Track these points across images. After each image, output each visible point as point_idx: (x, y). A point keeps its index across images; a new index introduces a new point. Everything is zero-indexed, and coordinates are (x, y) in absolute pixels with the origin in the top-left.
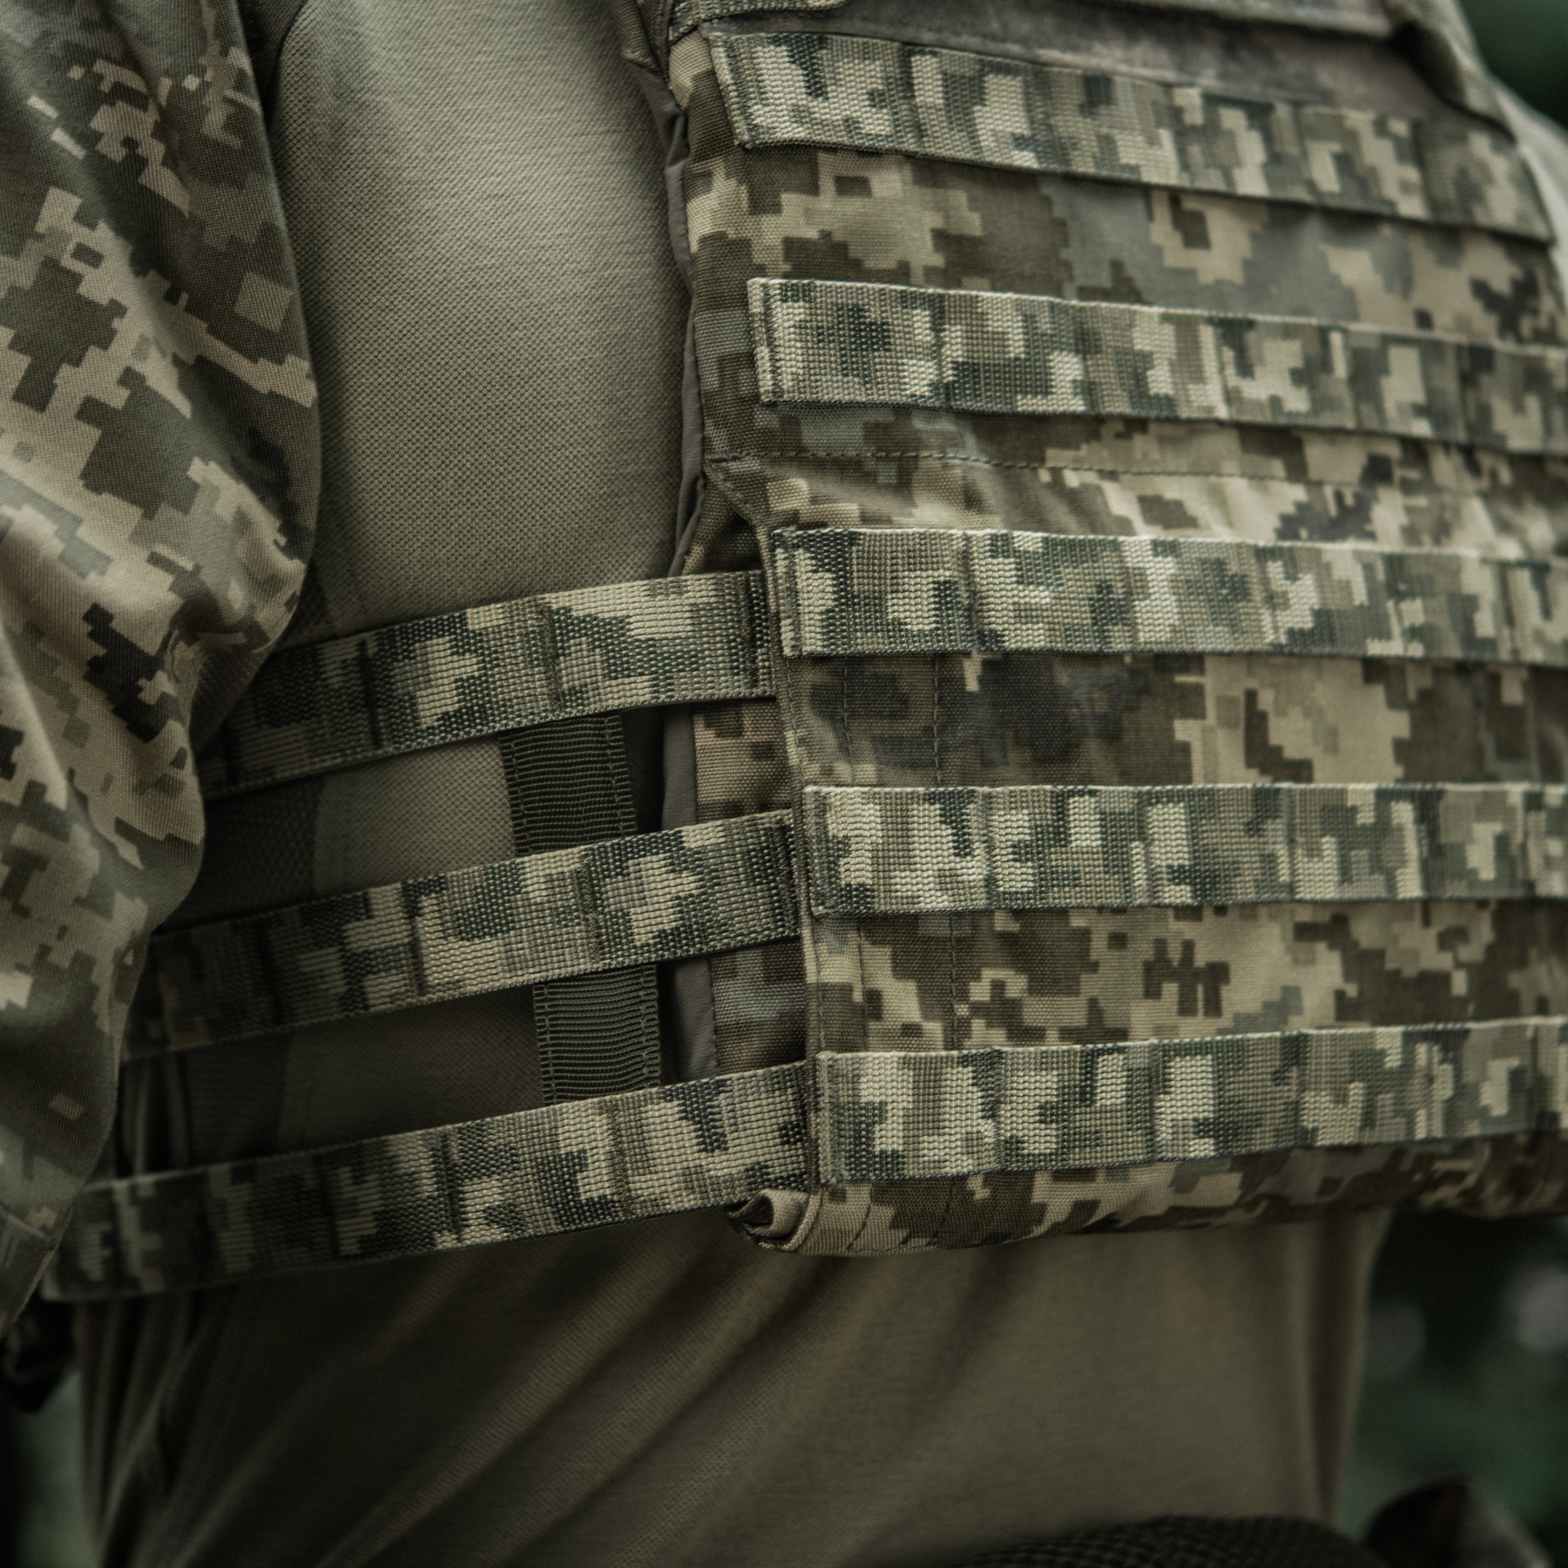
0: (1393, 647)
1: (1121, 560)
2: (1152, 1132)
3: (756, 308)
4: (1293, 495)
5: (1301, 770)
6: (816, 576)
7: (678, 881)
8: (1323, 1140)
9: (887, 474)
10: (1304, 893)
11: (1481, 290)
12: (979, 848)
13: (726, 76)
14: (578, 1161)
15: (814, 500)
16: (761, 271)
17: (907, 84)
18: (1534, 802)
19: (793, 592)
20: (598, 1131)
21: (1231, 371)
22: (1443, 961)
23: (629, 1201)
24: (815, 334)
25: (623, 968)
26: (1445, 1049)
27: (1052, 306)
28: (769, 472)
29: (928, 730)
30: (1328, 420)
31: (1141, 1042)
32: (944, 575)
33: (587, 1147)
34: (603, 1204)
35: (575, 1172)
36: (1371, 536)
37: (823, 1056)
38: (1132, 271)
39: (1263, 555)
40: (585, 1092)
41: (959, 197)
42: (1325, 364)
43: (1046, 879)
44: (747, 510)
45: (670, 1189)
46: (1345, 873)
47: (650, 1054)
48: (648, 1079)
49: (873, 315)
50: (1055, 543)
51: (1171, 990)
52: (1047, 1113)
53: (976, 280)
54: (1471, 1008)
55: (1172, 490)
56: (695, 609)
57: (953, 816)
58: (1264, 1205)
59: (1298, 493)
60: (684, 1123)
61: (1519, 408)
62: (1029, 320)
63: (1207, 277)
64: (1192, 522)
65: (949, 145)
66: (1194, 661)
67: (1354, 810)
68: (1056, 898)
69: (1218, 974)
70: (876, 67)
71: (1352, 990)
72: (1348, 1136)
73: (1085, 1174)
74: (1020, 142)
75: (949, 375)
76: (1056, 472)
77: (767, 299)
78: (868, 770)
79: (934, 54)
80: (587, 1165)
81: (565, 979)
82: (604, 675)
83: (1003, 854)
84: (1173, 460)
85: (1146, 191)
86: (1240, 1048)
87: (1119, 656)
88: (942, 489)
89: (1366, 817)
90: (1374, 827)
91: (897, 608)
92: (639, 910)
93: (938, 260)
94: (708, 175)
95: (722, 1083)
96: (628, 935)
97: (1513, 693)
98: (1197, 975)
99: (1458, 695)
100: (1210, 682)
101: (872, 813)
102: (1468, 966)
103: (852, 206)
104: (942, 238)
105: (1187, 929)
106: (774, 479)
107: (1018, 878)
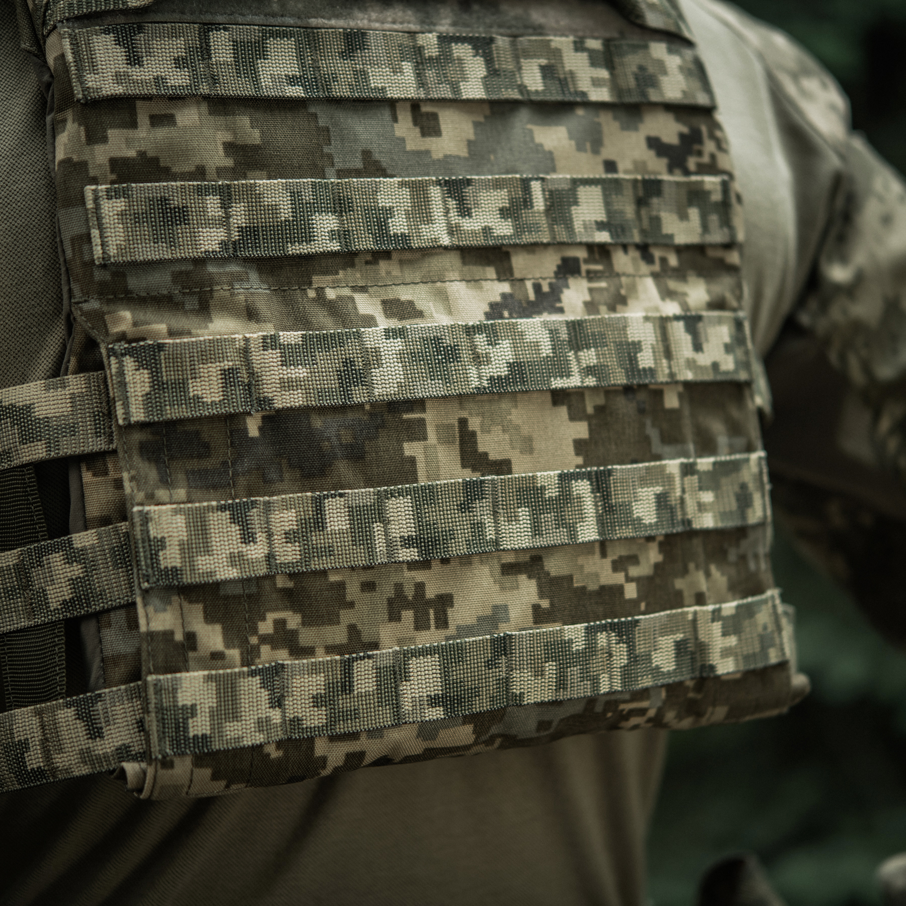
0: (574, 381)
1: (362, 343)
2: (398, 706)
3: (90, 205)
4: (498, 289)
5: (503, 466)
6: (138, 373)
7: (72, 569)
8: (530, 699)
9: (191, 303)
10: (507, 545)
11: (654, 143)
12: (261, 537)
13: (70, 57)
14: (24, 745)
15: (135, 324)
16: (95, 181)
17: (205, 51)
18: (688, 470)
19: (123, 384)
20: (35, 727)
21: (453, 214)
22: (619, 578)
23: (54, 771)
24: (131, 218)
25: (45, 624)
26: (620, 635)
27: (314, 185)
28: (105, 308)
29: (224, 463)
30: (527, 238)
31: (388, 649)
32: (227, 364)
33: (29, 737)
34: (39, 772)
35: (24, 752)
36: (561, 310)
37: (151, 678)
38: (377, 156)
39: (470, 331)
40: (28, 702)
41: (244, 121)
42: (527, 202)
43: (308, 553)
44: (94, 333)
45: (73, 762)
46: (536, 530)
47: (60, 678)
48: (60, 694)
49: (176, 202)
50: (311, 337)
51: (408, 615)
52: (317, 701)
53: (258, 173)
54: (643, 606)
55: (405, 294)
56: (73, 396)
57: (239, 517)
58: (498, 741)
59: (505, 288)
60: (78, 721)
61: (683, 216)
62: (295, 195)
63: (437, 155)
64: (420, 314)
65: (238, 87)
66: (419, 404)
67: (543, 488)
68: (317, 564)
69: (445, 601)
70: (181, 42)
71: (545, 604)
72: (548, 696)
73: (353, 736)
74: (292, 80)
75: (235, 236)
76: (320, 291)
77: (96, 199)
78: (181, 493)
79: (225, 29)
80: (29, 748)
81: (14, 632)
82: (20, 442)
83: (278, 539)
84: (409, 275)
85: (392, 104)
86: (460, 648)
87: (361, 406)
88: (229, 308)
89: (552, 492)
90: (558, 499)
91: (195, 389)
92: (51, 588)
93: (229, 162)
94: (64, 121)
95: (100, 695)
96: (46, 603)
97: (672, 401)
98: (429, 603)
99: (624, 406)
100: (430, 417)
101: (180, 520)
102: (638, 580)
103: (161, 133)
104: (230, 148)
105: (419, 576)
106: (109, 313)
107: (289, 554)
